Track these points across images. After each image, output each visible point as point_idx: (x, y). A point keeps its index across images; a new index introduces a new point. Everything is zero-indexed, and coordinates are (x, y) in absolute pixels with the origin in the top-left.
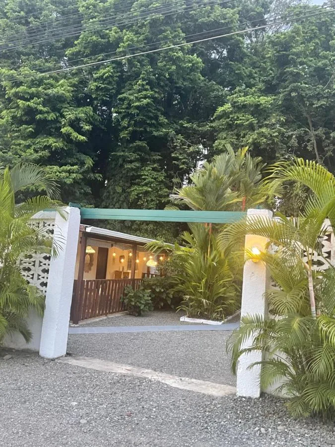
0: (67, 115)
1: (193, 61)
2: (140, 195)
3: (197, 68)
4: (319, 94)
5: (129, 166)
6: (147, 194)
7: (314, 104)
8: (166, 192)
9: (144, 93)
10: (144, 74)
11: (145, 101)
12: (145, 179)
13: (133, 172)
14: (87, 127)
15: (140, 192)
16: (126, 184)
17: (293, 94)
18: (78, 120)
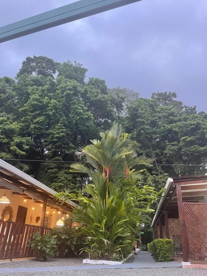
0: (15, 140)
1: (88, 115)
2: (57, 188)
3: (91, 119)
4: (155, 132)
5: (51, 171)
6: (60, 188)
7: (153, 137)
8: (73, 186)
9: (62, 130)
10: (62, 120)
11: (62, 134)
12: (60, 178)
13: (53, 174)
14: (27, 147)
15: (56, 186)
16: (48, 183)
17: (142, 131)
18: (21, 143)
